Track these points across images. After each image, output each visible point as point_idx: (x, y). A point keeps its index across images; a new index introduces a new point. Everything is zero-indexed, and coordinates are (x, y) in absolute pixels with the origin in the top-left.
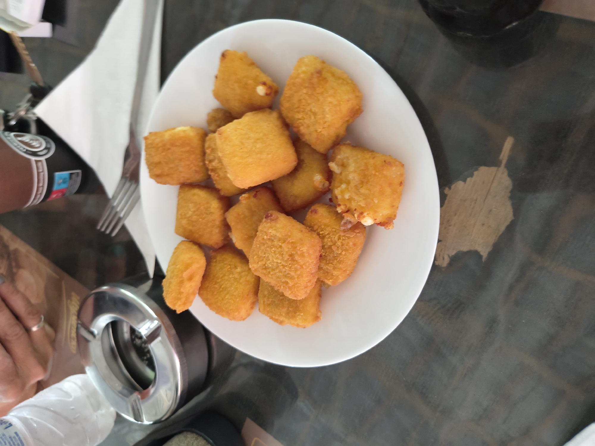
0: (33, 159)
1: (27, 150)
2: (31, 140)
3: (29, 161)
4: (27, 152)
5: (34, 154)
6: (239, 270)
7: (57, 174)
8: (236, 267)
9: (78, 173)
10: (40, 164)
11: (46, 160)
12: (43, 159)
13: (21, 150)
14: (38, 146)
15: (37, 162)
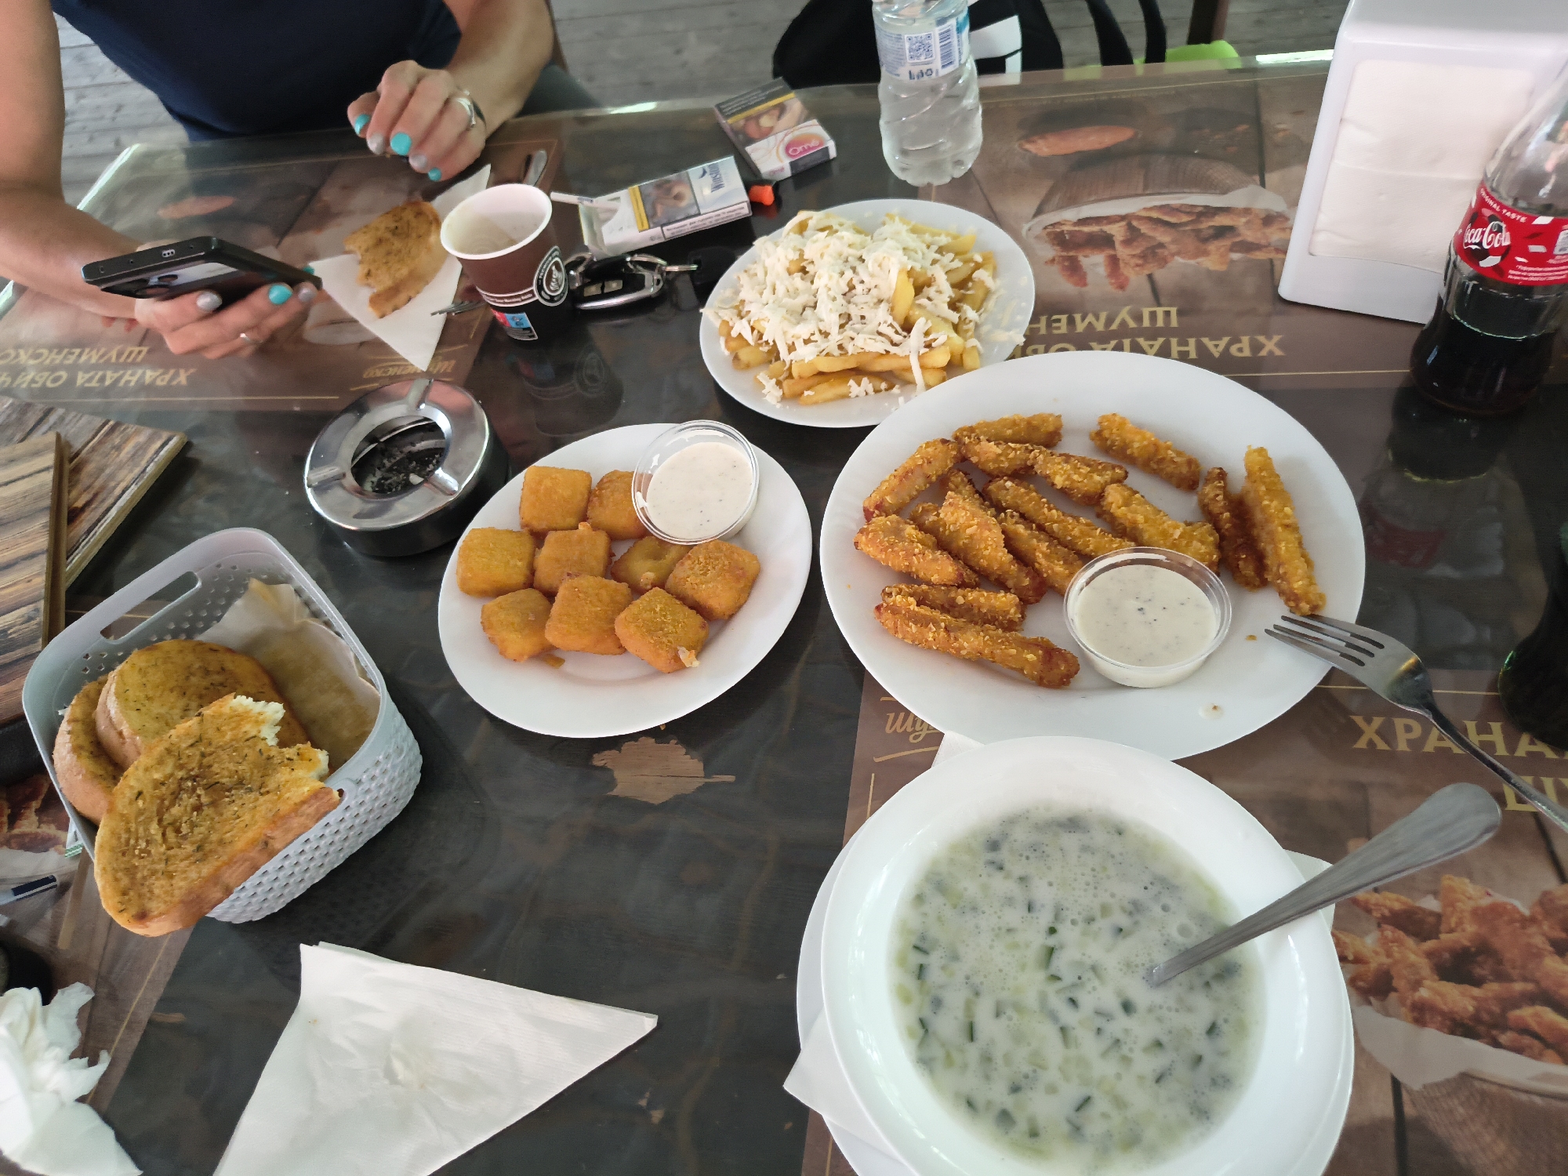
0: (534, 288)
1: (542, 280)
2: (557, 280)
3: (531, 285)
4: (540, 281)
5: (540, 288)
6: (520, 564)
7: (524, 315)
8: (520, 560)
9: (533, 336)
10: (530, 295)
11: (537, 300)
12: (537, 297)
13: (539, 274)
14: (552, 288)
15: (532, 292)
